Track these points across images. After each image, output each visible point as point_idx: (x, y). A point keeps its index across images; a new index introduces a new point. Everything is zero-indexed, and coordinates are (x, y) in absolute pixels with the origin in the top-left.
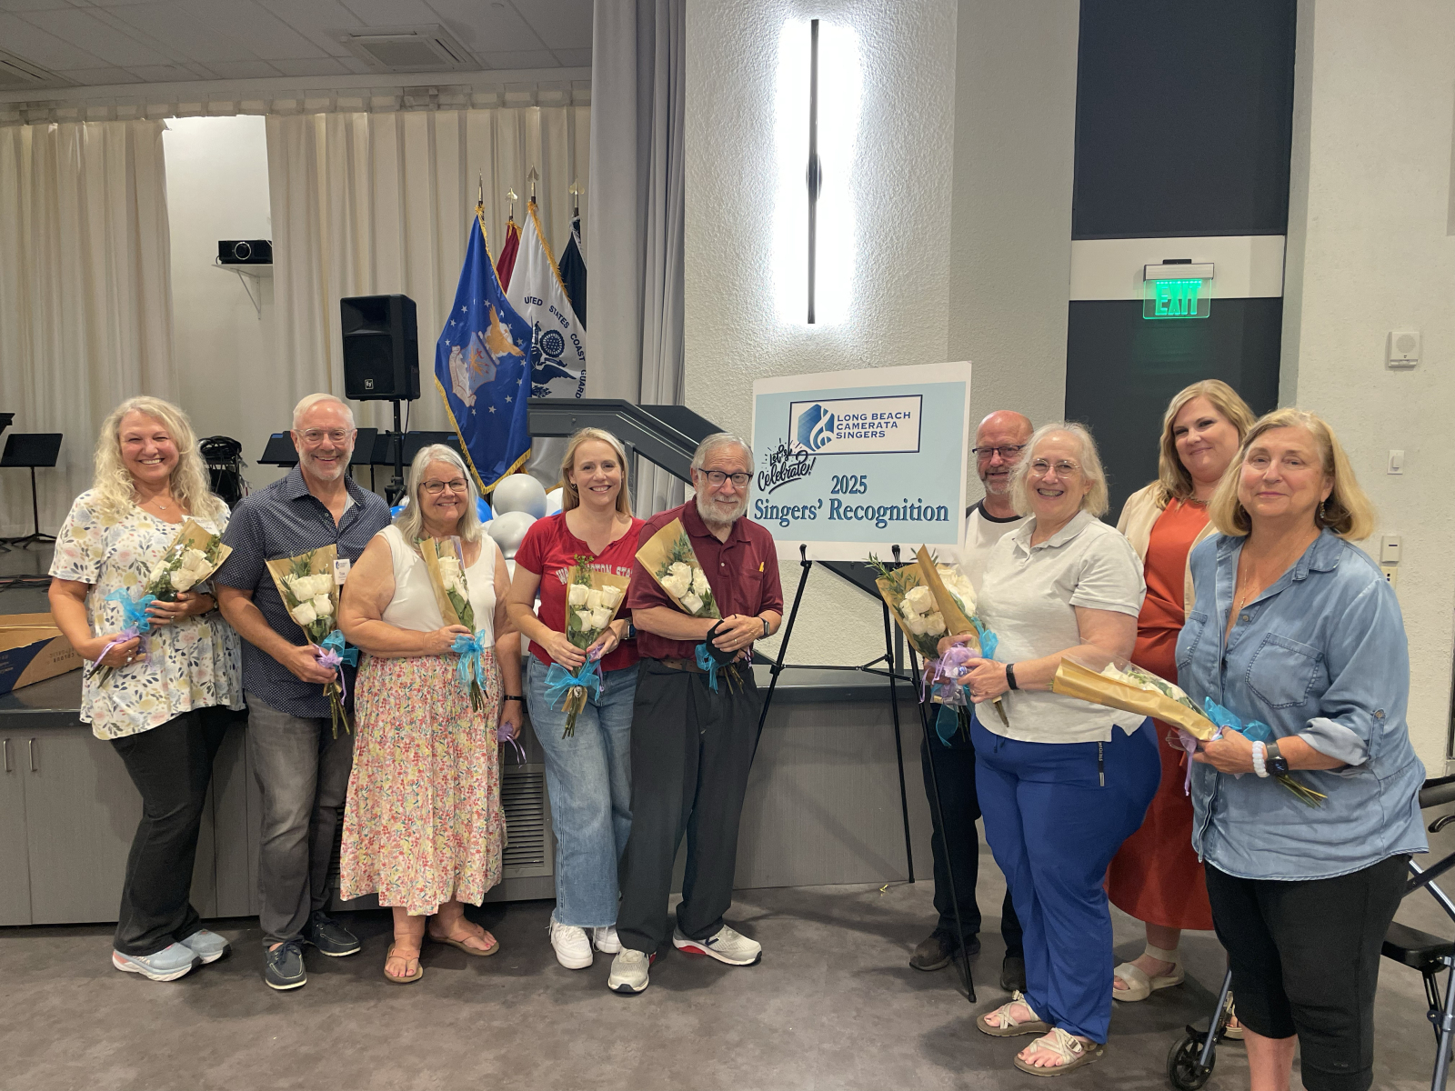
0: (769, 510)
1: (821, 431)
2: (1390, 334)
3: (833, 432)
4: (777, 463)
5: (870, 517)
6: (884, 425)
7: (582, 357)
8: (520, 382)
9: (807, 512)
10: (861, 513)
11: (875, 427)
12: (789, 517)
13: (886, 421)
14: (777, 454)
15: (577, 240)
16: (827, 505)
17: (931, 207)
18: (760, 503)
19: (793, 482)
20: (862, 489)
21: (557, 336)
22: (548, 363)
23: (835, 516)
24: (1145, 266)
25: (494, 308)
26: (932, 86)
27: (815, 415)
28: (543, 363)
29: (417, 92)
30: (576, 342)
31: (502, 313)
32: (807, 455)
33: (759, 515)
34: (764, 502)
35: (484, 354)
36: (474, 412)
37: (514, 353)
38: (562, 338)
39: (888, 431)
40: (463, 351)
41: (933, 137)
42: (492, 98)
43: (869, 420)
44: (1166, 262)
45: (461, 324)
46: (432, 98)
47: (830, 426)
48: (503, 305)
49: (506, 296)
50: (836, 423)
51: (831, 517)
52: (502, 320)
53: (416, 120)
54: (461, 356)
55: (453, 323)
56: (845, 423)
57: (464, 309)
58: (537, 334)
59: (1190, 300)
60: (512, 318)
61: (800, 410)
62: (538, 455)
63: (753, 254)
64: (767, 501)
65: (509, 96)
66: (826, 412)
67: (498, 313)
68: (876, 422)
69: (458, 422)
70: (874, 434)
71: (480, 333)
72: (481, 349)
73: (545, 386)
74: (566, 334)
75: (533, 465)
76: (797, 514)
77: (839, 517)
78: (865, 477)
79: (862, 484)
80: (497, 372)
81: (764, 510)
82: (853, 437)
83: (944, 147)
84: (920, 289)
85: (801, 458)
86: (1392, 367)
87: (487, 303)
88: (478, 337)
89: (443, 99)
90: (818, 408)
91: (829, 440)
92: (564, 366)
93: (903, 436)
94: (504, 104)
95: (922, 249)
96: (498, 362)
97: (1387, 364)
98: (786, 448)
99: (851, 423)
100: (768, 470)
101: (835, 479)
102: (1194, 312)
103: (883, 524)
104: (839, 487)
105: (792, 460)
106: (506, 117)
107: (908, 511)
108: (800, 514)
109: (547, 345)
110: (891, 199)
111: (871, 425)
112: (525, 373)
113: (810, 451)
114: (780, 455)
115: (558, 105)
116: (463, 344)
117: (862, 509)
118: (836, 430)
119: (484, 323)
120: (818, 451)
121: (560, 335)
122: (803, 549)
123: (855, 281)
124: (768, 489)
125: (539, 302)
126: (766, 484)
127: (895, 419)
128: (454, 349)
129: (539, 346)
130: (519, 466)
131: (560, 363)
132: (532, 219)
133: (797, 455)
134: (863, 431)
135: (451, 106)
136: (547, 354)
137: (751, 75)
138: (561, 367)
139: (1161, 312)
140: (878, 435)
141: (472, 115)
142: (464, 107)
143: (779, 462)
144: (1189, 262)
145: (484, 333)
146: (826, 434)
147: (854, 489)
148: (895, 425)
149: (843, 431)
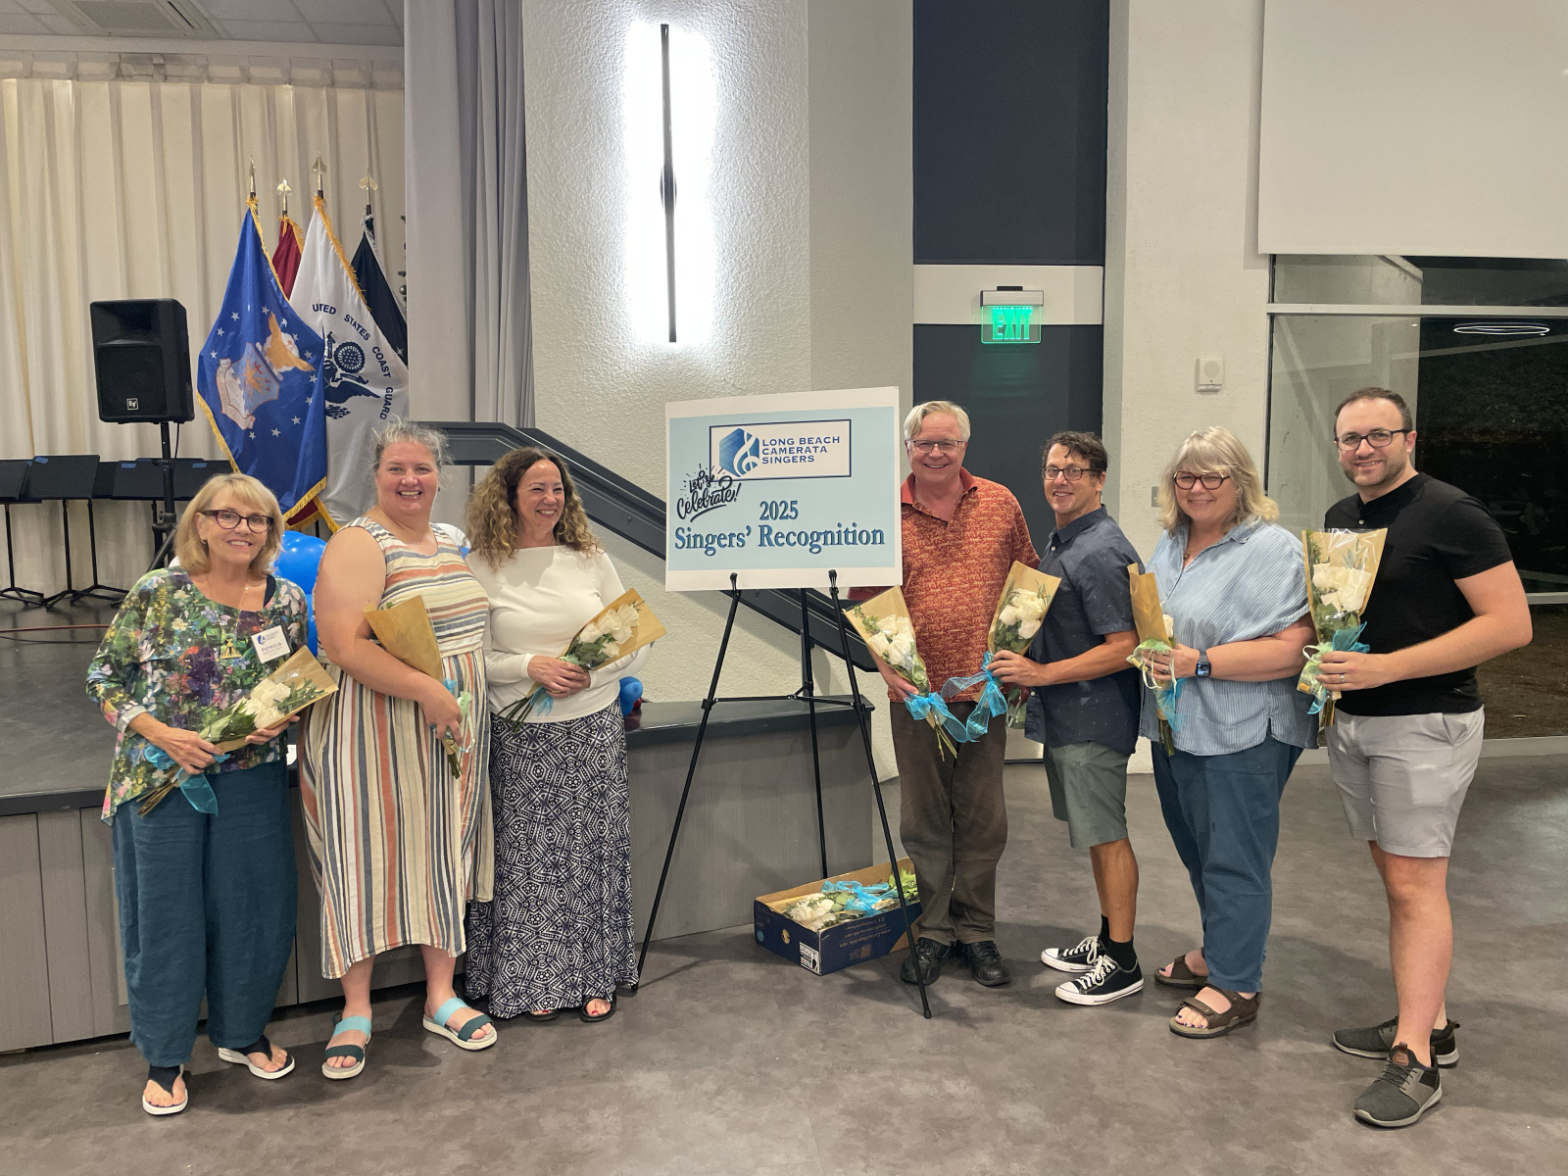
0: (692, 539)
1: (745, 455)
2: (1198, 361)
3: (758, 457)
4: (698, 490)
5: (803, 543)
6: (813, 450)
7: (387, 373)
8: (310, 401)
9: (735, 540)
10: (793, 539)
11: (803, 451)
12: (715, 546)
13: (815, 445)
14: (698, 480)
15: (371, 242)
16: (756, 533)
17: (789, 226)
18: (680, 532)
19: (718, 509)
20: (793, 514)
21: (354, 349)
22: (344, 379)
23: (766, 542)
24: (982, 292)
25: (274, 316)
26: (786, 103)
27: (738, 439)
28: (338, 379)
29: (137, 59)
30: (380, 356)
31: (284, 322)
32: (731, 480)
33: (680, 544)
34: (686, 530)
35: (263, 368)
36: (252, 436)
37: (300, 368)
38: (361, 351)
39: (817, 455)
40: (235, 365)
41: (789, 154)
42: (234, 71)
43: (797, 444)
44: (1000, 289)
45: (231, 334)
46: (158, 68)
47: (755, 450)
48: (285, 312)
49: (289, 302)
50: (761, 448)
51: (762, 544)
52: (284, 330)
53: (136, 92)
54: (232, 370)
55: (220, 332)
56: (771, 447)
57: (235, 316)
58: (330, 346)
59: (1023, 326)
60: (296, 326)
61: (720, 435)
62: (335, 483)
63: (606, 267)
64: (689, 529)
65: (255, 72)
66: (749, 436)
67: (279, 322)
68: (804, 447)
69: (231, 447)
70: (803, 459)
71: (258, 345)
72: (260, 362)
73: (342, 406)
74: (367, 346)
75: (331, 495)
76: (723, 542)
77: (770, 544)
78: (795, 502)
79: (792, 509)
80: (280, 390)
81: (686, 539)
82: (780, 461)
83: (799, 165)
84: (781, 309)
85: (725, 484)
86: (1201, 391)
87: (265, 310)
88: (256, 349)
89: (170, 69)
90: (742, 432)
91: (755, 465)
92: (365, 383)
93: (833, 460)
94: (249, 80)
95: (782, 268)
96: (281, 378)
97: (1196, 388)
98: (707, 474)
99: (777, 447)
100: (688, 496)
101: (764, 505)
102: (1027, 338)
103: (817, 550)
104: (768, 513)
105: (715, 486)
106: (251, 94)
107: (843, 535)
108: (727, 542)
109: (344, 358)
110: (748, 215)
111: (799, 450)
112: (315, 392)
113: (734, 477)
114: (701, 481)
115: (315, 85)
116: (235, 355)
117: (794, 534)
118: (762, 455)
119: (263, 333)
120: (743, 477)
121: (359, 348)
122: (734, 578)
123: (716, 298)
124: (689, 516)
125: (333, 311)
126: (686, 512)
127: (824, 444)
128: (223, 362)
129: (333, 360)
130: (312, 497)
131: (360, 379)
132: (320, 215)
133: (721, 481)
134: (791, 456)
135: (180, 78)
136: (343, 369)
137: (597, 77)
138: (361, 384)
139: (998, 337)
140: (807, 460)
141: (208, 91)
142: (198, 79)
143: (701, 488)
144: (1020, 289)
145: (262, 345)
146: (750, 459)
147: (785, 515)
148: (824, 449)
149: (769, 456)
